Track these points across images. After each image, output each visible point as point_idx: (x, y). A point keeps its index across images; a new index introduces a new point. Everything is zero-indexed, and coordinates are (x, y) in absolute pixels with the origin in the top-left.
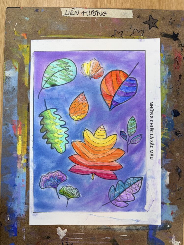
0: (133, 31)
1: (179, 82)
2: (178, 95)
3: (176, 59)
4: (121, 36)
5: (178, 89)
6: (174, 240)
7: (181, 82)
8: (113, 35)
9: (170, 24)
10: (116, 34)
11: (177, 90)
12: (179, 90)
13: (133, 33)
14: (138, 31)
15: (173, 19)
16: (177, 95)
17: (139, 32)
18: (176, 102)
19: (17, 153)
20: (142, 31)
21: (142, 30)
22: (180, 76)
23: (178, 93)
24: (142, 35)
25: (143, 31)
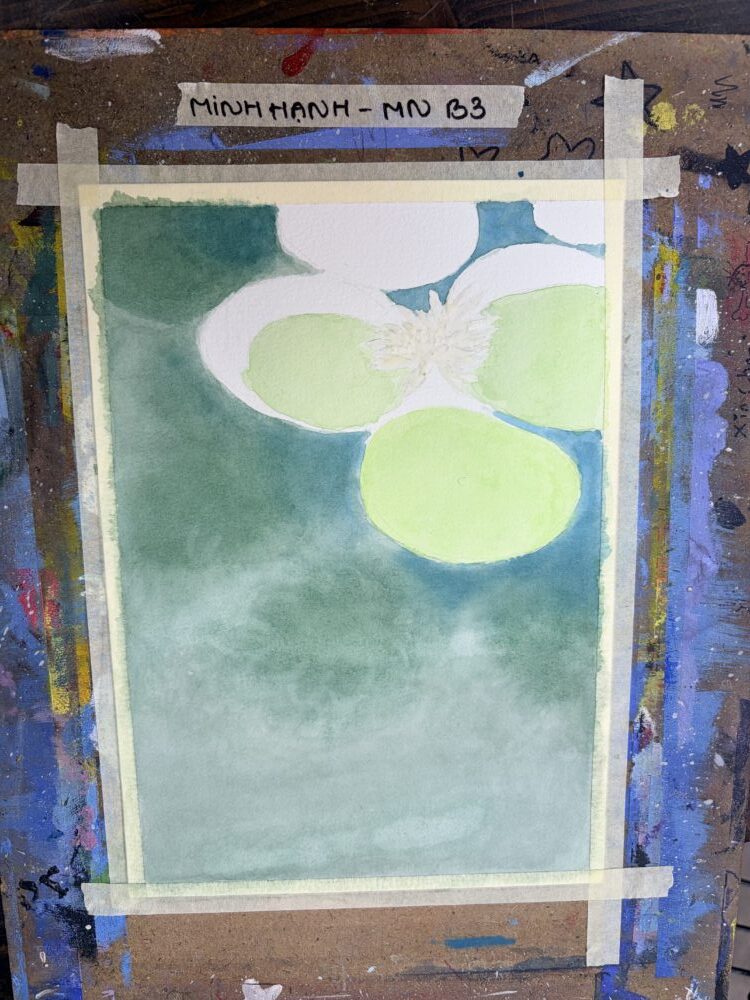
0: (544, 143)
1: (746, 379)
2: (740, 438)
3: (736, 272)
5: (740, 413)
9: (715, 106)
11: (735, 417)
12: (743, 414)
13: (543, 155)
14: (568, 147)
15: (731, 81)
16: (736, 436)
17: (574, 148)
18: (728, 467)
19: (49, 708)
20: (586, 143)
21: (586, 139)
23: (739, 430)
25: (591, 145)
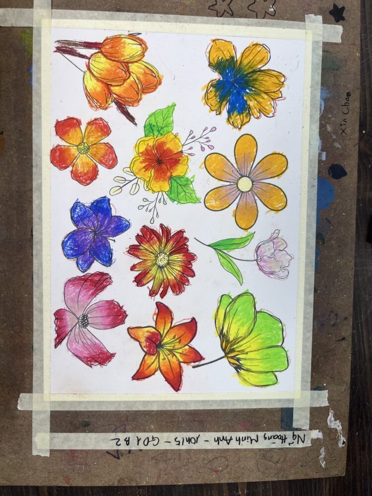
1: (345, 107)
2: (344, 134)
4: (228, 7)
5: (343, 123)
6: (333, 419)
7: (350, 107)
8: (211, 4)
10: (218, 4)
11: (341, 125)
12: (345, 123)
13: (253, 2)
16: (342, 134)
18: (338, 148)
22: (348, 95)
23: (343, 131)
24: (271, 6)
